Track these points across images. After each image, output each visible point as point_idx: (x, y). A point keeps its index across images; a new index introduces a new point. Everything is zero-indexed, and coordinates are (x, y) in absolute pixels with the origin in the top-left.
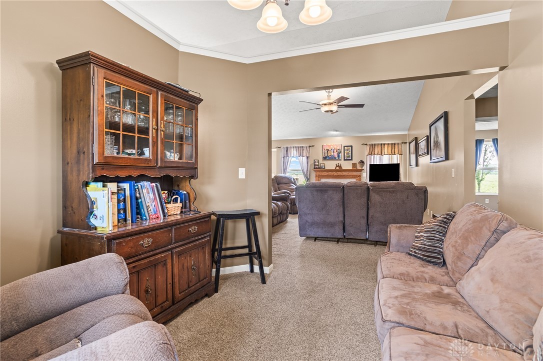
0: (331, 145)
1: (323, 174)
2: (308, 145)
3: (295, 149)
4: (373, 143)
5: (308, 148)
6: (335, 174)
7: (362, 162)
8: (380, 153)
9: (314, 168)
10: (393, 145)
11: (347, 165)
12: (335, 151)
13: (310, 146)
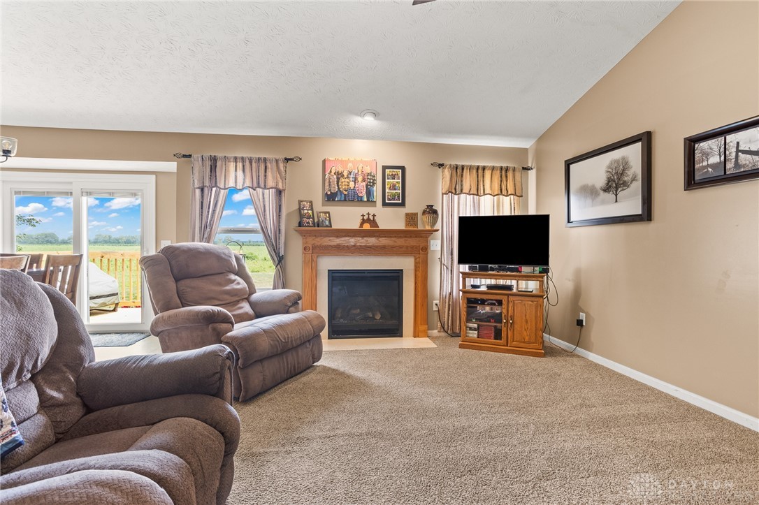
0: (348, 161)
1: (325, 241)
2: (281, 156)
3: (240, 165)
4: (460, 163)
5: (281, 165)
6: (361, 241)
7: (431, 211)
8: (474, 190)
9: (300, 225)
10: (504, 172)
12: (360, 179)
13: (287, 160)
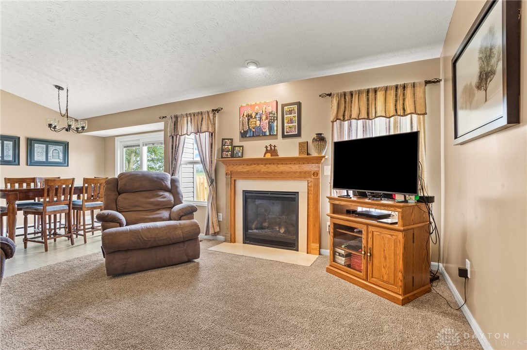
0: (256, 104)
1: (239, 168)
3: (189, 119)
4: (348, 90)
6: (264, 168)
7: (320, 139)
8: (364, 114)
9: (221, 157)
10: (400, 91)
11: (288, 149)
12: (264, 117)
13: (214, 111)
